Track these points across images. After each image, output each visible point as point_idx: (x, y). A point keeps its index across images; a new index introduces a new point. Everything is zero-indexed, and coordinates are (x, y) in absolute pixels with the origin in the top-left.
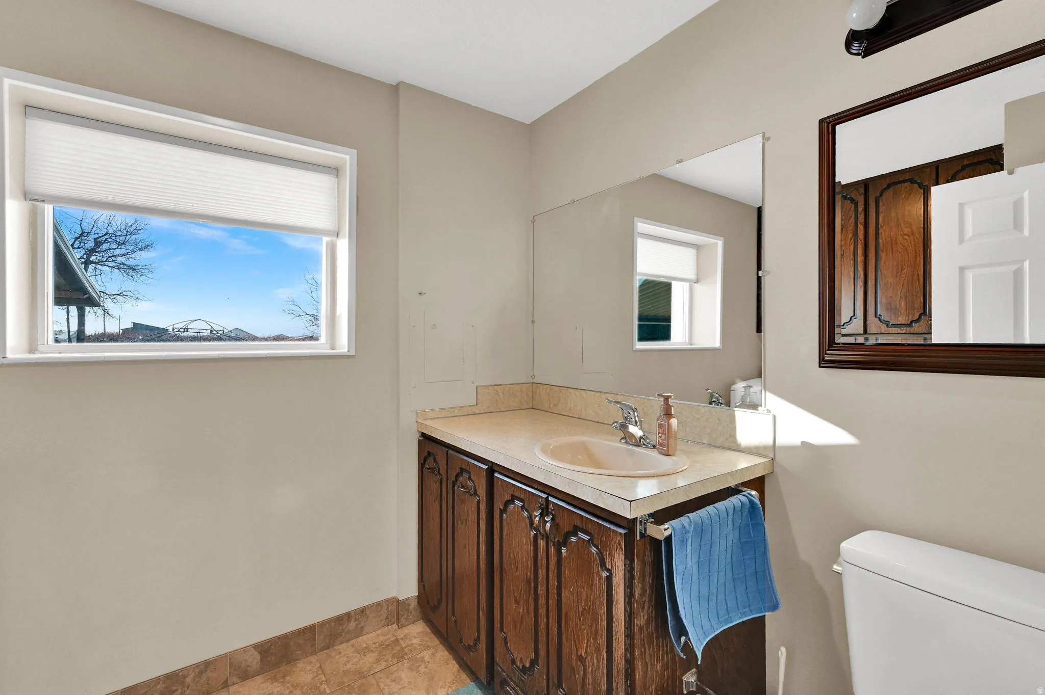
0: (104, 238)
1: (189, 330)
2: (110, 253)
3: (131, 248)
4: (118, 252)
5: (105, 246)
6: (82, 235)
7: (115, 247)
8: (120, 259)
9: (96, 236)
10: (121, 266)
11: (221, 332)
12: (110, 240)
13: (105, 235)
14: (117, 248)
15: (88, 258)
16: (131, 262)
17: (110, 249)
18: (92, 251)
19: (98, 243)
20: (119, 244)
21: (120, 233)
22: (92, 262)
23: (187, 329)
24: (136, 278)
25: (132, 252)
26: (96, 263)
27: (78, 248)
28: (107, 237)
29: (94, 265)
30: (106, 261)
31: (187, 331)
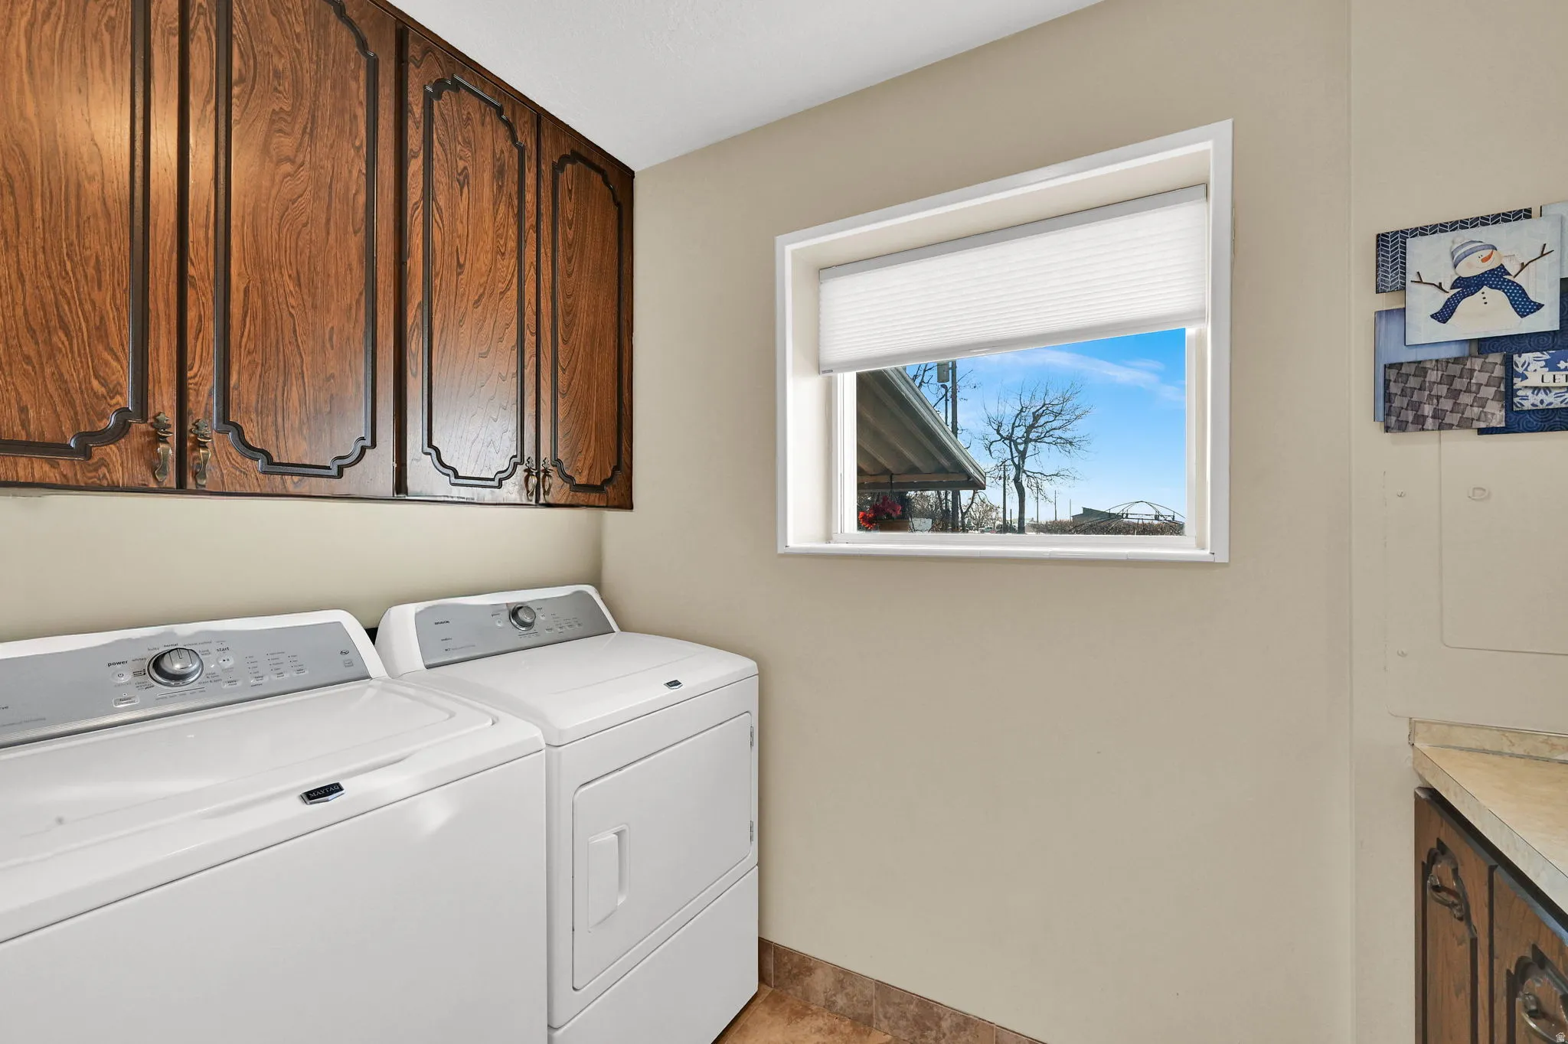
0: (1041, 411)
1: (1129, 516)
2: (1048, 427)
3: (1068, 417)
4: (1055, 424)
5: (1042, 421)
6: (1021, 411)
7: (1052, 419)
8: (1057, 433)
9: (1033, 410)
10: (1059, 441)
11: (1170, 519)
12: (1048, 412)
13: (1043, 407)
14: (1055, 420)
15: (1028, 436)
16: (1067, 435)
17: (1048, 422)
18: (1032, 427)
19: (1036, 418)
20: (1057, 415)
21: (1056, 402)
22: (1031, 440)
23: (1127, 514)
24: (1072, 453)
25: (1069, 421)
26: (1036, 441)
27: (1019, 426)
28: (1044, 408)
29: (1033, 443)
30: (1045, 437)
31: (1127, 517)
